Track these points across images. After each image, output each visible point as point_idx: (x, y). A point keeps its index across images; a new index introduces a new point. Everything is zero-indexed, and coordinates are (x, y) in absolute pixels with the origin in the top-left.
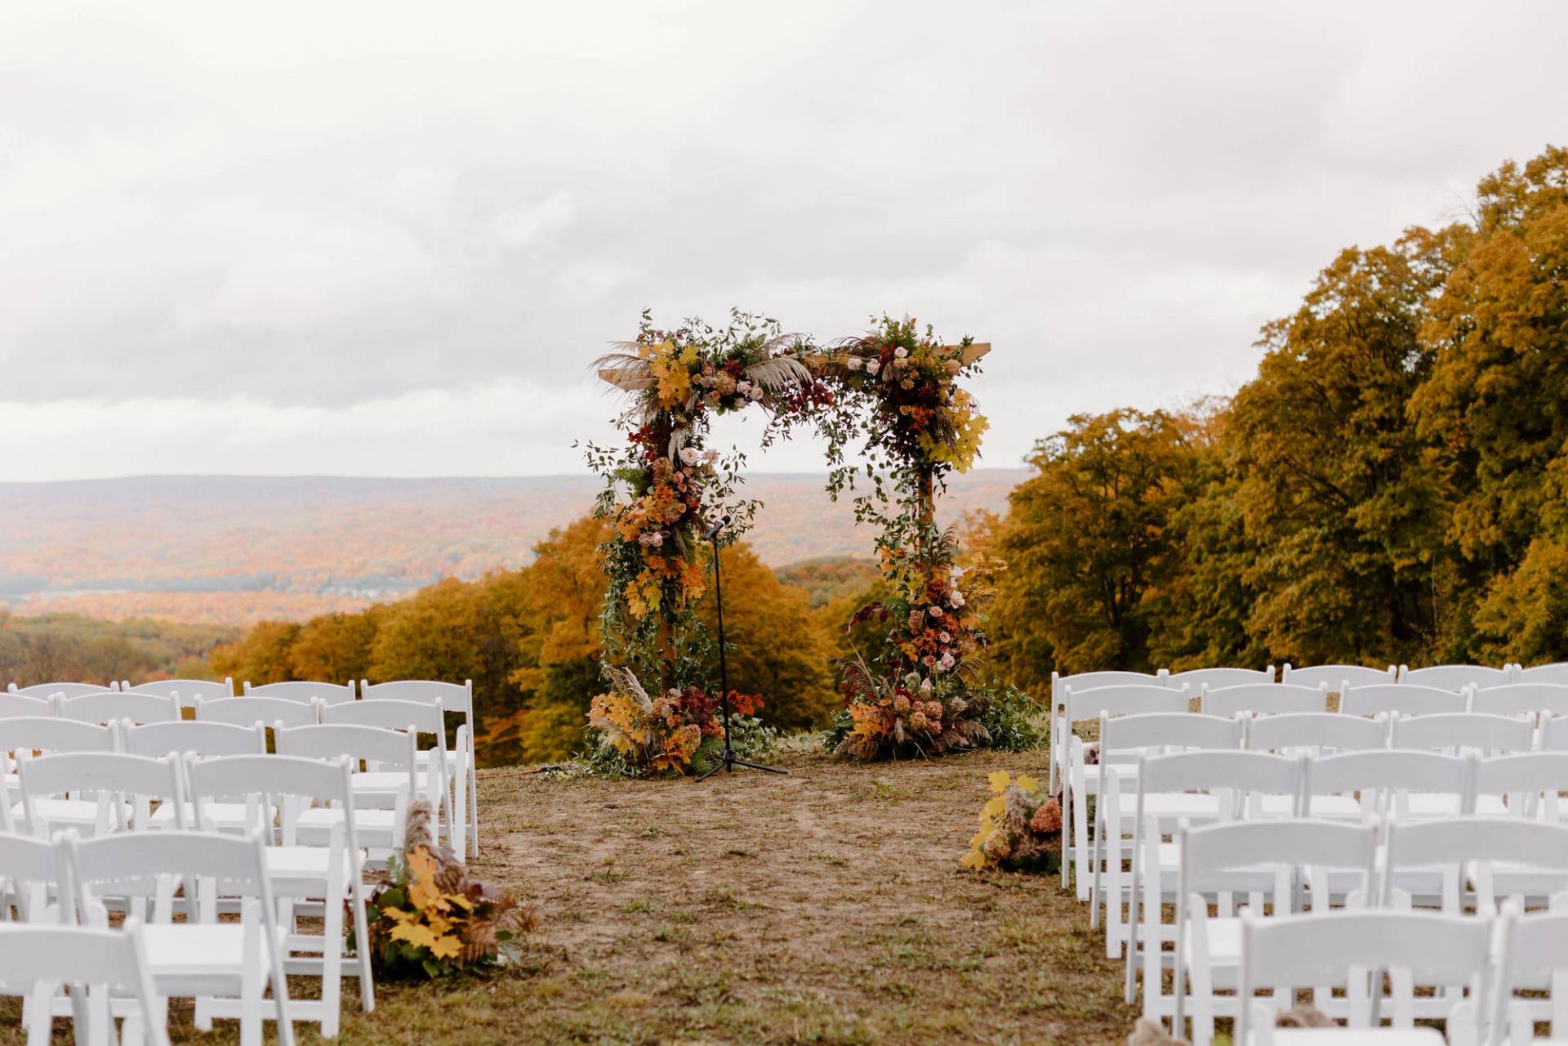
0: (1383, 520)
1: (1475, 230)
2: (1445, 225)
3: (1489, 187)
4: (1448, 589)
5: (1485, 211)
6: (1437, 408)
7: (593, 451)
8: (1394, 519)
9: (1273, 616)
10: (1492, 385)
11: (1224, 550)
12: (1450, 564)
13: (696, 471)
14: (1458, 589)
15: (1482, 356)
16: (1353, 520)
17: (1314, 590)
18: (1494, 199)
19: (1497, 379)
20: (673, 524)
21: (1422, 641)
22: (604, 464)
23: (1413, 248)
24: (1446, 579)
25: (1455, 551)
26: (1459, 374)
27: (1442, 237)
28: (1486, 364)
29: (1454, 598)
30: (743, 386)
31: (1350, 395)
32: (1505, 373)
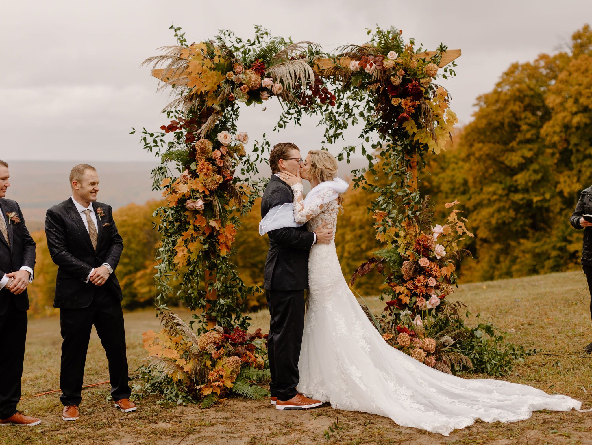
0: (530, 180)
1: (570, 54)
2: (557, 53)
3: (577, 36)
4: (557, 210)
5: (575, 46)
6: (555, 132)
7: (148, 136)
8: (534, 181)
9: (481, 221)
10: (578, 123)
11: (457, 193)
12: (559, 199)
13: (232, 150)
14: (562, 210)
15: (575, 109)
16: (516, 181)
17: (499, 211)
18: (579, 41)
19: (581, 120)
20: (212, 193)
21: (547, 232)
22: (157, 146)
23: (542, 63)
24: (557, 204)
25: (561, 193)
26: (564, 118)
27: (555, 58)
28: (576, 113)
29: (560, 213)
30: (267, 82)
31: (515, 127)
32: (585, 117)
